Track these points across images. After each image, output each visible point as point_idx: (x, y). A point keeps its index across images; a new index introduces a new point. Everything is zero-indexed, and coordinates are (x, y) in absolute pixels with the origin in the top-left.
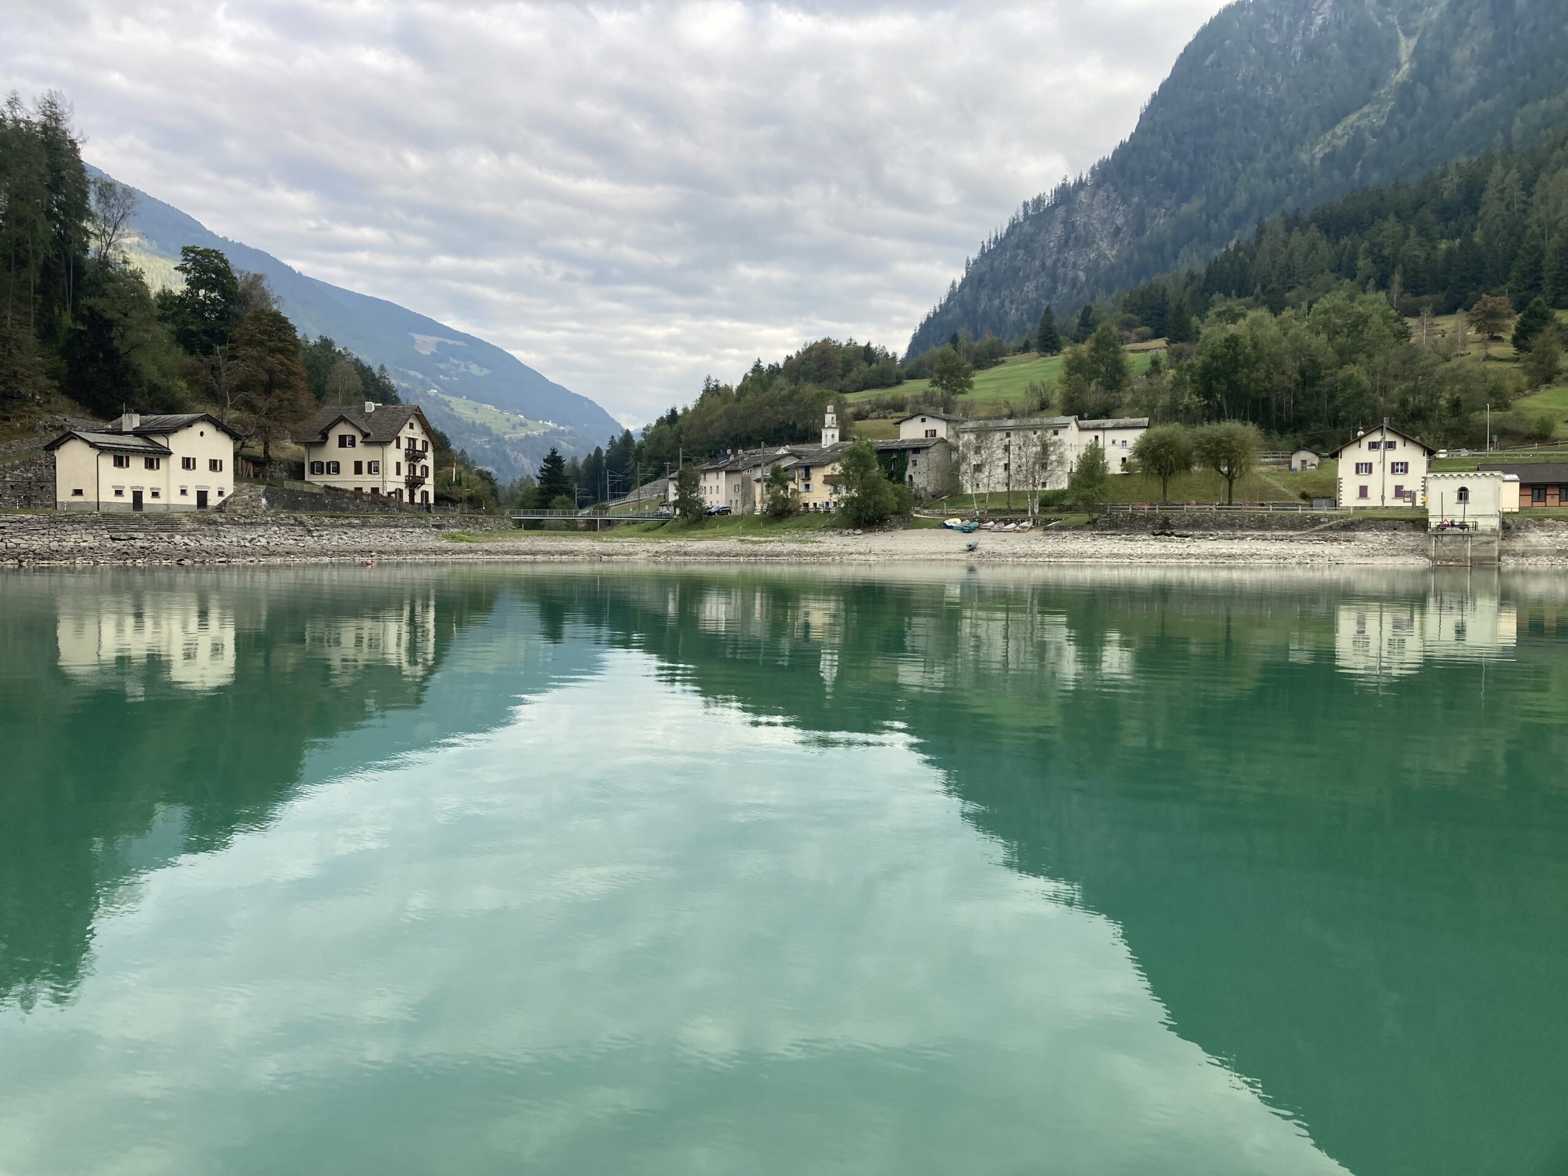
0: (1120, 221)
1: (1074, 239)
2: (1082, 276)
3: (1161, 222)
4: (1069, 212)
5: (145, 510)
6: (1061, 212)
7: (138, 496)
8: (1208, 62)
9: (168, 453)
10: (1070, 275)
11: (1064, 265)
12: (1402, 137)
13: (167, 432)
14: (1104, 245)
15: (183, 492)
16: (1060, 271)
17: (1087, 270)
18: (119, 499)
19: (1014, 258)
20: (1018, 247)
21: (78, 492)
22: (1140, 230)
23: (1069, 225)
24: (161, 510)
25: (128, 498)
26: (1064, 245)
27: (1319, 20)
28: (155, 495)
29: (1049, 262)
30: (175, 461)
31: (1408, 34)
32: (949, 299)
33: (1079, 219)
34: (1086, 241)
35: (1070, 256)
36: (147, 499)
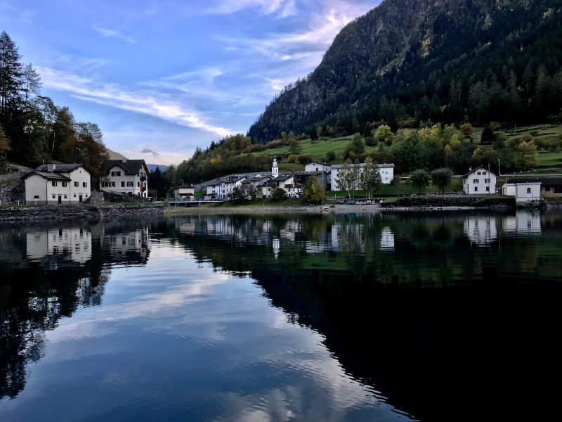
0: (318, 94)
1: (303, 100)
2: (306, 112)
3: (332, 95)
4: (300, 91)
5: (63, 204)
6: (298, 90)
7: (60, 198)
8: (345, 41)
9: (69, 180)
10: (302, 112)
11: (299, 109)
12: (408, 69)
13: (69, 171)
14: (313, 102)
15: (75, 196)
16: (298, 111)
17: (307, 110)
18: (54, 200)
19: (282, 106)
20: (283, 102)
21: (37, 197)
22: (325, 97)
23: (301, 96)
24: (68, 203)
25: (57, 199)
26: (299, 102)
27: (379, 29)
28: (66, 197)
29: (294, 108)
30: (72, 183)
31: (407, 35)
32: (260, 120)
33: (304, 93)
34: (306, 101)
35: (301, 105)
36: (63, 199)
